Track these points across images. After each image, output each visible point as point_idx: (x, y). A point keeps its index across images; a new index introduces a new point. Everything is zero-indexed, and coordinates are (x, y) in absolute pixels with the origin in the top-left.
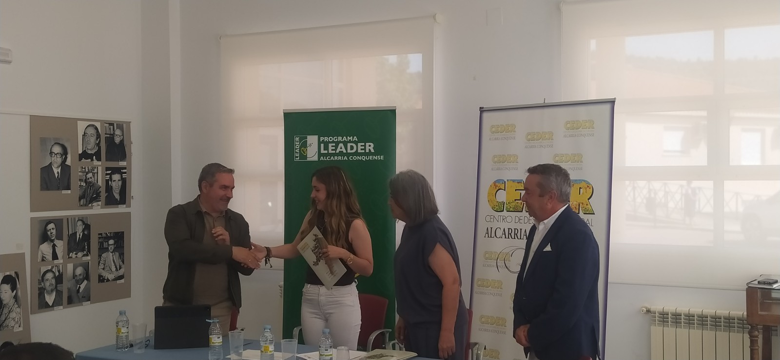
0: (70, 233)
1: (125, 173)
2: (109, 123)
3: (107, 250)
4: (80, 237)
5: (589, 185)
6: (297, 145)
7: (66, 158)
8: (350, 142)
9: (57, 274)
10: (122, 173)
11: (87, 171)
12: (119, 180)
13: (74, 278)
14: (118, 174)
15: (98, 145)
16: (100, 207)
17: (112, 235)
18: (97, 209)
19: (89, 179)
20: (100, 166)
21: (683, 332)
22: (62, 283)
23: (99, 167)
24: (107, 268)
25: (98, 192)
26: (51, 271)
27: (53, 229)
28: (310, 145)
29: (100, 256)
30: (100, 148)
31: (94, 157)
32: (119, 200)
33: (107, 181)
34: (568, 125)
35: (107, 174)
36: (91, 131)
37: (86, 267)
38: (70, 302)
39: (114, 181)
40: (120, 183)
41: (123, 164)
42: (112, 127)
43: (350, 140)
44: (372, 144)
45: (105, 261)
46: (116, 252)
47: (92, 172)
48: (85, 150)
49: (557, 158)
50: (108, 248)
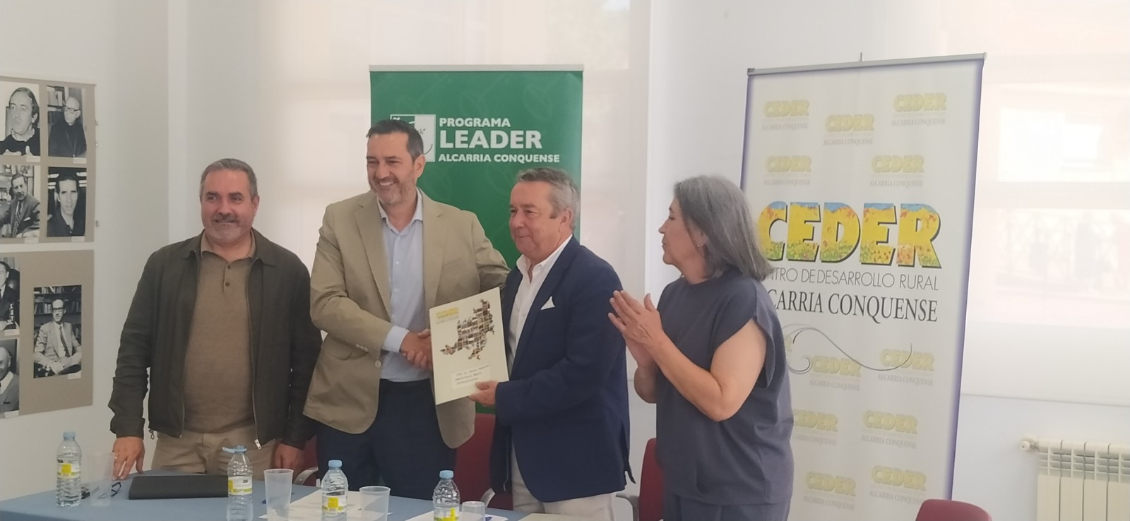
1: (84, 178)
2: (55, 87)
3: (49, 318)
4: (0, 294)
5: (933, 216)
8: (496, 128)
10: (77, 179)
11: (14, 173)
12: (73, 191)
14: (71, 179)
15: (35, 125)
16: (37, 239)
17: (59, 291)
18: (33, 244)
19: (17, 187)
20: (38, 165)
21: (1096, 486)
23: (35, 167)
24: (50, 352)
25: (34, 211)
28: (422, 132)
29: (37, 329)
30: (38, 132)
31: (28, 148)
32: (72, 227)
34: (901, 103)
35: (51, 180)
36: (23, 100)
39: (63, 192)
40: (75, 196)
41: (77, 162)
43: (496, 126)
44: (538, 135)
45: (46, 338)
46: (66, 323)
47: (22, 175)
48: (11, 135)
49: (879, 164)
50: (51, 315)
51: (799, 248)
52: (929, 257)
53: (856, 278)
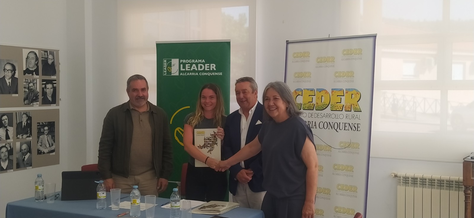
0: (18, 122)
2: (44, 51)
3: (43, 133)
4: (24, 125)
5: (358, 93)
6: (165, 65)
7: (15, 73)
8: (200, 63)
9: (9, 149)
10: (53, 84)
11: (29, 81)
12: (51, 88)
13: (21, 151)
14: (51, 84)
15: (37, 65)
16: (38, 105)
18: (36, 107)
19: (30, 87)
20: (38, 79)
21: (418, 190)
22: (13, 155)
24: (44, 145)
25: (37, 95)
26: (5, 146)
27: (6, 119)
28: (174, 65)
29: (38, 137)
30: (38, 67)
31: (34, 73)
32: (51, 101)
33: (43, 89)
34: (345, 52)
36: (32, 56)
37: (29, 144)
38: (18, 167)
40: (52, 90)
41: (53, 77)
42: (46, 53)
44: (214, 65)
45: (42, 140)
46: (49, 135)
47: (32, 82)
48: (28, 68)
49: (337, 74)
50: (44, 132)
51: (307, 105)
52: (357, 108)
53: (329, 116)
